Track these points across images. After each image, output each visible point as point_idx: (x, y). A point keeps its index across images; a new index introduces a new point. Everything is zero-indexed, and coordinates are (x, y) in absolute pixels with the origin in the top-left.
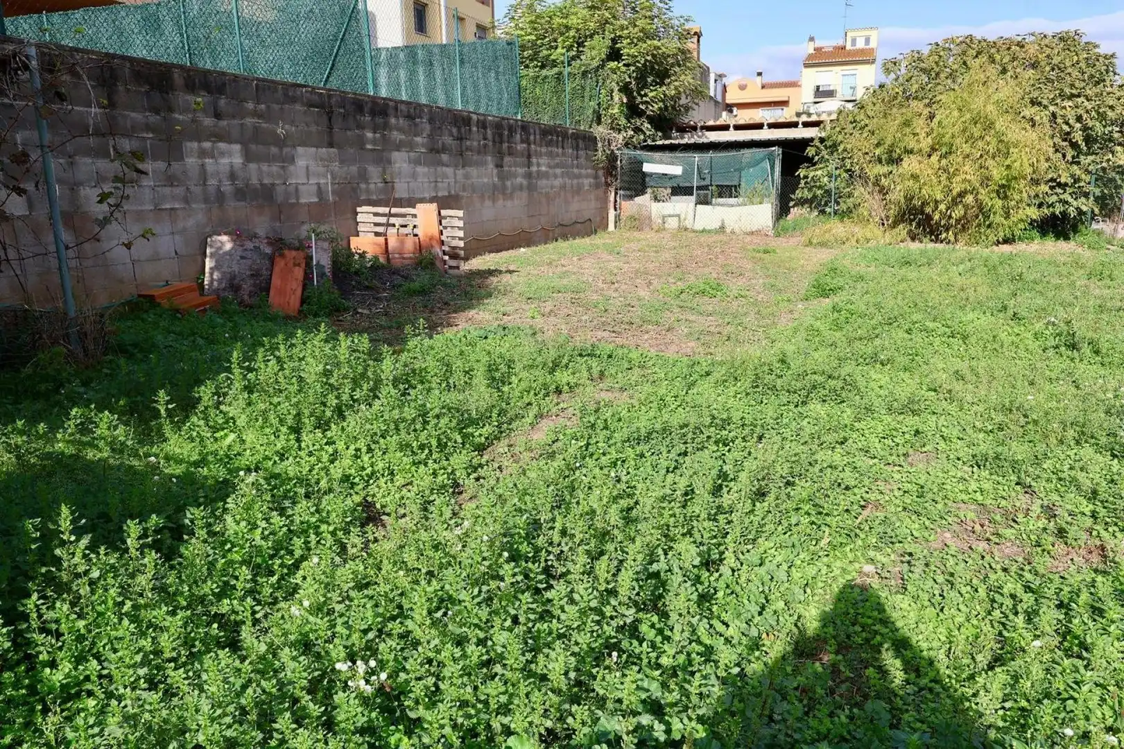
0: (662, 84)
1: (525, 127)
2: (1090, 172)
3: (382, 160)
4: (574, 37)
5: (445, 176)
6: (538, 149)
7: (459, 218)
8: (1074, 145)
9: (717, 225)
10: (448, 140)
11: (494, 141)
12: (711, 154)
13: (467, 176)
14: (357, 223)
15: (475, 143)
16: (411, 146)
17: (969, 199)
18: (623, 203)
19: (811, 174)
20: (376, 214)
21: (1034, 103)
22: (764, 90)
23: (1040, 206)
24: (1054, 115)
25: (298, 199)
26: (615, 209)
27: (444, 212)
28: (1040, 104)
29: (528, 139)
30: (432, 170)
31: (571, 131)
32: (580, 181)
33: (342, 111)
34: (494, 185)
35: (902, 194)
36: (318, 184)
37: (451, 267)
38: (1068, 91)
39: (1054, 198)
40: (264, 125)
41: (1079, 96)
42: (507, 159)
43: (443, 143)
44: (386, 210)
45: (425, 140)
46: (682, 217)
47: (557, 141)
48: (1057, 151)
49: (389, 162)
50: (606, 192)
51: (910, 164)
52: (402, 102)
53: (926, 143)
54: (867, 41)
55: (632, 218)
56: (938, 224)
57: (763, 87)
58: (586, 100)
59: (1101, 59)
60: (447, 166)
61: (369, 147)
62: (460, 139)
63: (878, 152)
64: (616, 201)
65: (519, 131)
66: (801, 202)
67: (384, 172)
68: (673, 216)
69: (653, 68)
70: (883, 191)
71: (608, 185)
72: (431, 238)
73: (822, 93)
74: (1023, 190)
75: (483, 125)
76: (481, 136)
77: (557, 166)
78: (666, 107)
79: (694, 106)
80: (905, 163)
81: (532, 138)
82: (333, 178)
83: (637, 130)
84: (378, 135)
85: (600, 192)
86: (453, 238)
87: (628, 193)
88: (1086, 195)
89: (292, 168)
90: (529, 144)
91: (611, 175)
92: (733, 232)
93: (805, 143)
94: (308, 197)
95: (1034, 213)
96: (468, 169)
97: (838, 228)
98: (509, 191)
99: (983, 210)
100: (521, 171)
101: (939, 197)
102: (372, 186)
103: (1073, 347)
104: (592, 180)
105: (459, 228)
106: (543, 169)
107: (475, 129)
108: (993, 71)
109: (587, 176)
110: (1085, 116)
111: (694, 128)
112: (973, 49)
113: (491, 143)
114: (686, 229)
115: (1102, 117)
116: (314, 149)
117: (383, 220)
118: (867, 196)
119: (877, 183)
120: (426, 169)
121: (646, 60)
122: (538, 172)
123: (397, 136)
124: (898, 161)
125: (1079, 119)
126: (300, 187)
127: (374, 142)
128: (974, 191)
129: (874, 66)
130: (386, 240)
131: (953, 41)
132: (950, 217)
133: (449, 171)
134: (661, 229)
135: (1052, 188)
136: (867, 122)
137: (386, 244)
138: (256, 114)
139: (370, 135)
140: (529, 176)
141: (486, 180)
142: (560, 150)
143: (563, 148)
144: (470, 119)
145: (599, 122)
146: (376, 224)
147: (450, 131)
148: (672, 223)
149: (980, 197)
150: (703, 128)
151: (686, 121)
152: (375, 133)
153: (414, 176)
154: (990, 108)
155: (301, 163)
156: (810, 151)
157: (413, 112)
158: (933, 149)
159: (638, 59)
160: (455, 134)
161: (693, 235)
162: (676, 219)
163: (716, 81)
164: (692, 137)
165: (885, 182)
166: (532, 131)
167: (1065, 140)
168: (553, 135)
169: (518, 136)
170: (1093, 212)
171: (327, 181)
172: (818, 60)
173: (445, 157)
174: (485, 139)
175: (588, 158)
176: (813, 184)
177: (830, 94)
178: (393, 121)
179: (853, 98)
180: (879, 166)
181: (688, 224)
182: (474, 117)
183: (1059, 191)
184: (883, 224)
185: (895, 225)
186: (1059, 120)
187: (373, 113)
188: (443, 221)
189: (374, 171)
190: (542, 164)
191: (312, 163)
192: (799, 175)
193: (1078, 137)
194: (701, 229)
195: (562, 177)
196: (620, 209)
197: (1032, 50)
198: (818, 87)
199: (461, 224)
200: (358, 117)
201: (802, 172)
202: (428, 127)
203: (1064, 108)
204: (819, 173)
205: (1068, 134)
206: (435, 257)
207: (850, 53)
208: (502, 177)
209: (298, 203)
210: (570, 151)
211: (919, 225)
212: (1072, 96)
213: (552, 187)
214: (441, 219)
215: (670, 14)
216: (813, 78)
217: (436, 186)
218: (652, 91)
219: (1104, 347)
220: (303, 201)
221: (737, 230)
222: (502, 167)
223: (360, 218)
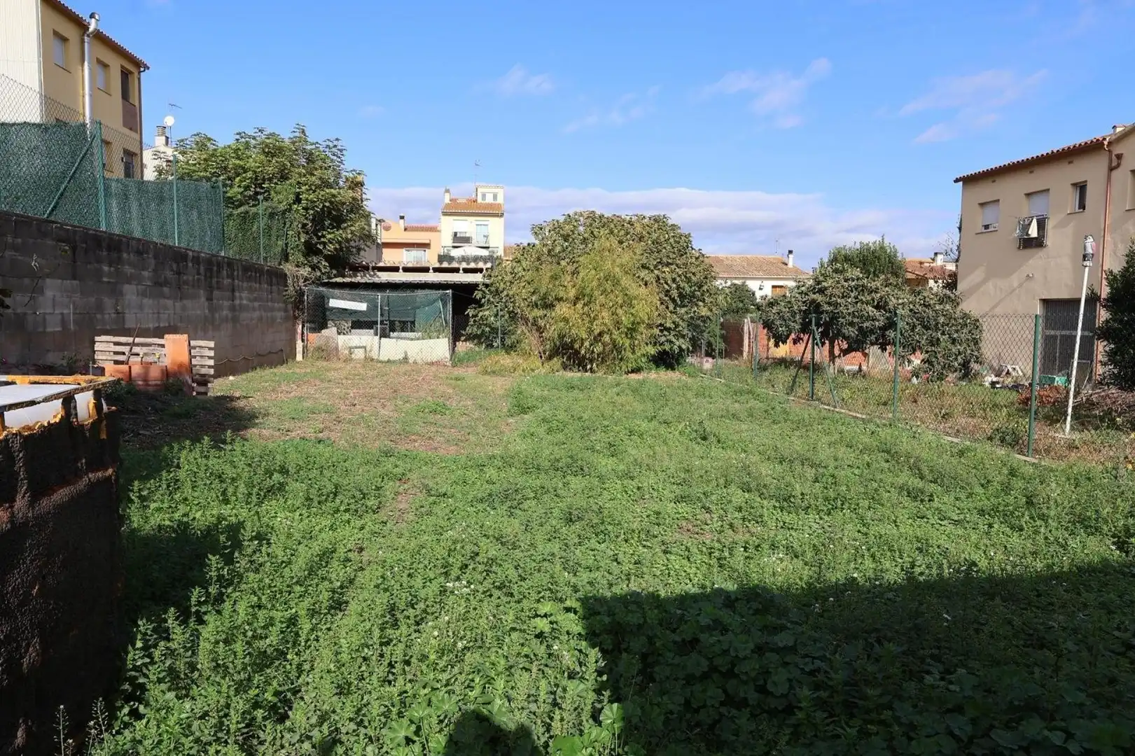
0: (338, 228)
1: (230, 263)
2: (684, 320)
3: (116, 292)
4: (251, 178)
5: (166, 308)
6: (240, 283)
7: (210, 349)
8: (673, 300)
9: (401, 356)
10: (169, 274)
11: (205, 276)
12: (388, 293)
13: (184, 308)
14: (94, 352)
15: (191, 278)
16: (137, 279)
17: (606, 338)
18: (310, 335)
19: (480, 314)
20: (116, 344)
21: (644, 267)
22: (406, 233)
23: (655, 344)
24: (658, 277)
25: (45, 327)
26: (303, 341)
27: (193, 343)
28: (648, 268)
29: (233, 274)
30: (156, 302)
31: (266, 268)
32: (274, 313)
33: (84, 245)
34: (206, 317)
35: (556, 332)
36: (62, 314)
37: (198, 393)
38: (665, 260)
39: (663, 339)
40: (20, 258)
41: (672, 264)
42: (216, 293)
43: (165, 277)
44: (130, 340)
45: (151, 274)
46: (368, 349)
47: (256, 276)
48: (662, 303)
49: (121, 294)
50: (294, 325)
51: (562, 310)
52: (134, 239)
53: (572, 293)
54: (495, 197)
55: (319, 349)
56: (584, 357)
57: (405, 230)
58: (274, 239)
59: (683, 238)
60: (168, 298)
61: (105, 279)
62: (179, 273)
63: (534, 298)
64: (303, 333)
65: (225, 266)
66: (470, 338)
67: (117, 304)
68: (360, 347)
69: (330, 213)
70: (540, 330)
71: (296, 318)
72: (180, 366)
73: (460, 240)
74: (644, 333)
75: (196, 260)
76: (195, 271)
77: (255, 300)
78: (341, 249)
79: (366, 248)
80: (557, 308)
81: (236, 273)
82: (75, 308)
83: (314, 268)
84: (112, 269)
85: (291, 323)
86: (203, 366)
87: (313, 326)
88: (683, 337)
89: (41, 298)
90: (233, 280)
91: (298, 308)
92: (415, 363)
93: (472, 287)
94: (54, 327)
95: (652, 350)
96: (185, 302)
97: (506, 360)
98: (217, 323)
99: (616, 347)
100: (226, 303)
101: (585, 336)
102: (107, 316)
103: (704, 439)
104: (283, 313)
105: (210, 358)
106: (245, 302)
107: (190, 265)
108: (614, 241)
109: (279, 310)
110: (678, 279)
111: (366, 268)
112: (597, 222)
113: (203, 278)
114: (372, 360)
115: (689, 280)
116: (60, 281)
117: (126, 349)
118: (528, 334)
119: (535, 323)
120: (151, 301)
121: (324, 206)
122: (240, 305)
123: (128, 270)
124: (550, 306)
125: (674, 280)
126: (47, 317)
127: (110, 275)
128: (610, 332)
129: (502, 219)
130: (130, 367)
131: (581, 215)
132: (593, 352)
133: (169, 303)
134: (348, 360)
135: (661, 331)
136: (524, 273)
137: (130, 371)
138: (15, 248)
139: (106, 268)
140: (233, 308)
141: (199, 312)
142: (258, 285)
143: (260, 283)
144: (187, 255)
145: (287, 260)
146: (116, 353)
147: (171, 266)
148: (359, 354)
149: (614, 337)
150: (374, 268)
151: (359, 261)
152: (110, 266)
153: (141, 307)
154: (617, 269)
155: (49, 293)
156: (477, 294)
157: (142, 248)
158: (577, 299)
159: (317, 204)
160: (175, 269)
161: (379, 365)
162: (362, 351)
163: (377, 225)
164: (365, 276)
165: (541, 323)
166: (235, 268)
167: (666, 296)
168: (252, 272)
169: (225, 272)
170: (688, 349)
171: (69, 311)
172: (453, 210)
173: (166, 290)
174: (199, 274)
175: (279, 292)
176: (482, 322)
177: (467, 240)
178: (125, 255)
179: (487, 245)
180: (536, 310)
181: (374, 355)
182: (190, 253)
183: (666, 333)
184: (541, 357)
185: (550, 358)
186: (662, 281)
187: (109, 249)
188: (192, 351)
189: (108, 302)
190: (243, 298)
191: (58, 294)
192: (468, 314)
193: (675, 294)
194: (386, 359)
195: (260, 310)
196: (307, 340)
197: (639, 229)
198: (455, 234)
199: (212, 353)
200: (97, 252)
201: (470, 312)
202: (153, 262)
203: (664, 272)
204: (487, 313)
205: (668, 291)
206: (185, 383)
207: (481, 206)
208: (212, 309)
209: (44, 332)
210: (266, 286)
211: (569, 359)
212: (668, 264)
213: (252, 319)
214: (191, 348)
215: (342, 166)
216: (450, 226)
217: (158, 317)
218: (329, 233)
219: (723, 438)
220: (49, 330)
221: (419, 361)
222: (212, 300)
223: (97, 347)
